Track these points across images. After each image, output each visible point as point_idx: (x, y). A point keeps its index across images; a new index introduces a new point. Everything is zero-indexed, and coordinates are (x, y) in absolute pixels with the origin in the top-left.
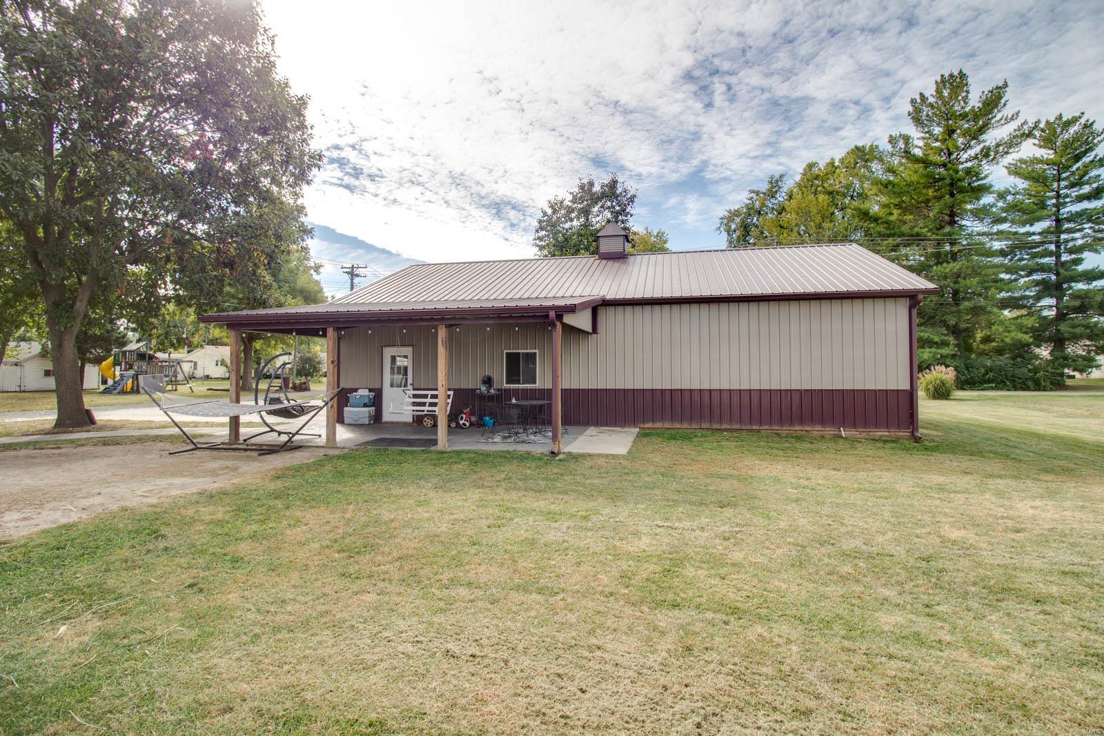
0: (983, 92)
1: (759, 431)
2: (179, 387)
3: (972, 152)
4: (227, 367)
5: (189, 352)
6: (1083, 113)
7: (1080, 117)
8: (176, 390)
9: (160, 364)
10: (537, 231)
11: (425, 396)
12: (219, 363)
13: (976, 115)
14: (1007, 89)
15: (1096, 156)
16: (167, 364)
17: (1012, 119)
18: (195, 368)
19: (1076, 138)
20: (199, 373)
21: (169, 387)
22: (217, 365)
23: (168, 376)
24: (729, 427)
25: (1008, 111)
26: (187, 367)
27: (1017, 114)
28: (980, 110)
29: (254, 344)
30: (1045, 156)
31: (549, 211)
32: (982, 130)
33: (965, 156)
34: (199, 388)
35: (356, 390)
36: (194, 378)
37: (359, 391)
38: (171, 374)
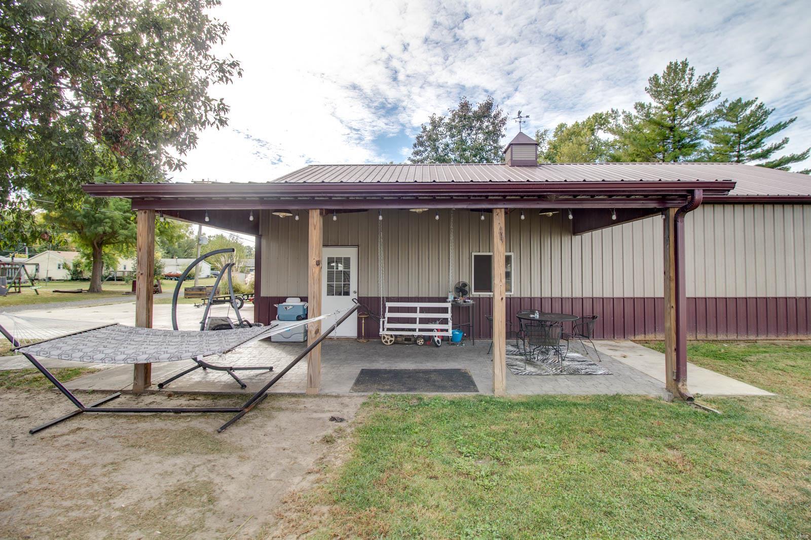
0: (700, 76)
1: (756, 341)
2: (22, 289)
3: (690, 119)
4: (69, 269)
5: (30, 257)
6: (757, 98)
7: (755, 101)
8: (19, 292)
9: (2, 266)
10: (415, 146)
11: (413, 310)
12: (61, 266)
13: (694, 92)
14: (718, 75)
15: (766, 128)
16: (10, 266)
17: (716, 98)
18: (37, 270)
19: (753, 114)
20: (42, 275)
21: (12, 289)
22: (59, 268)
23: (11, 278)
24: (725, 338)
25: (714, 92)
26: (31, 270)
27: (719, 95)
28: (696, 89)
29: (104, 248)
30: (731, 127)
31: (429, 127)
32: (701, 103)
33: (685, 122)
34: (45, 290)
35: (283, 300)
36: (37, 279)
37: (288, 300)
38: (14, 276)
